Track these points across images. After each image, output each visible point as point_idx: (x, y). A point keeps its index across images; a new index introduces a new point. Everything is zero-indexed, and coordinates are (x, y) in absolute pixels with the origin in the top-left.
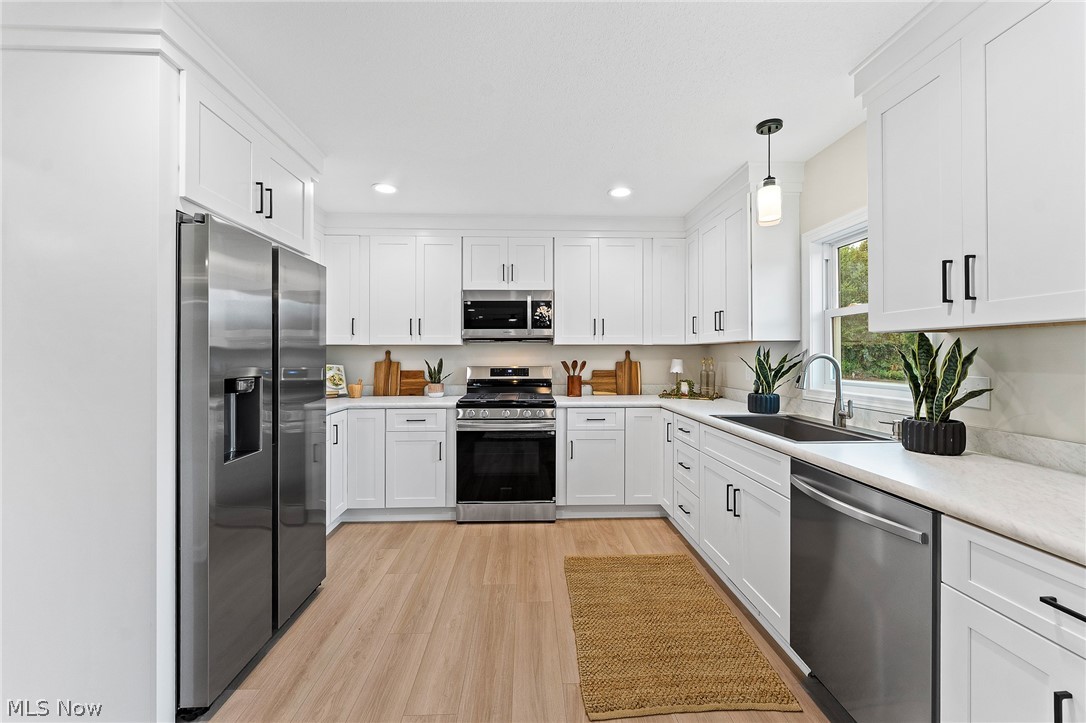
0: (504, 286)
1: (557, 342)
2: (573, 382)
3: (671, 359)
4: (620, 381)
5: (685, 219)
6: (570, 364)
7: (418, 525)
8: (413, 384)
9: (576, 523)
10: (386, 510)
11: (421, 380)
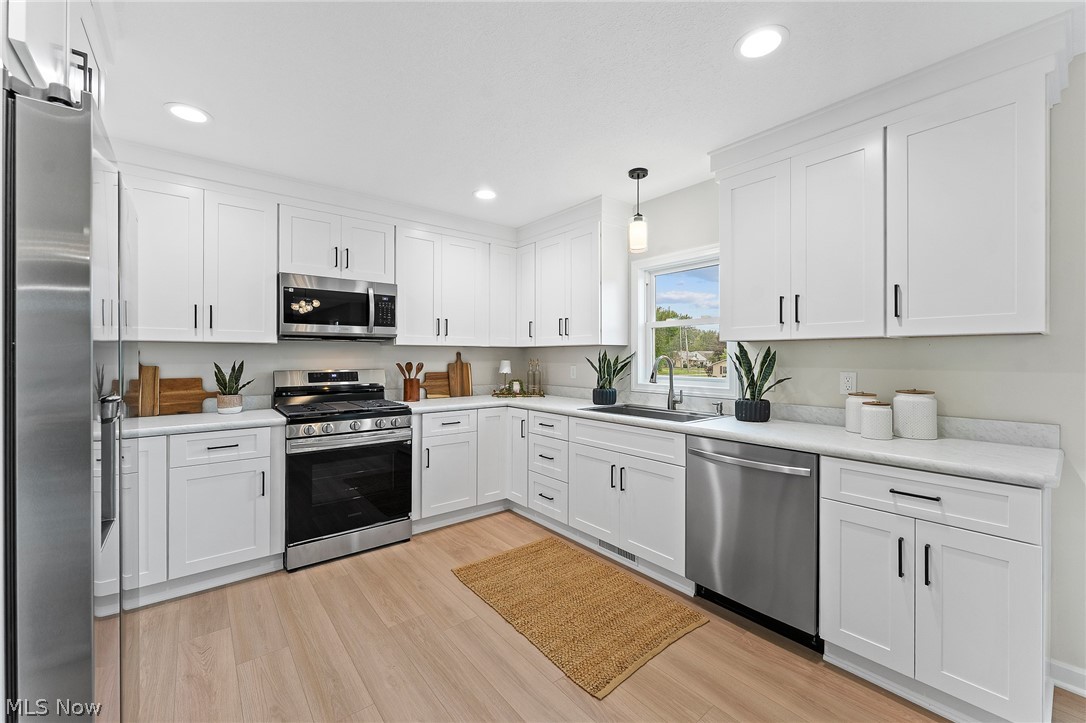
0: (335, 273)
1: (399, 341)
2: (411, 386)
3: (499, 360)
4: (452, 383)
5: (517, 231)
6: (404, 366)
7: (229, 590)
8: (182, 397)
9: (433, 535)
10: (170, 583)
11: (198, 391)
